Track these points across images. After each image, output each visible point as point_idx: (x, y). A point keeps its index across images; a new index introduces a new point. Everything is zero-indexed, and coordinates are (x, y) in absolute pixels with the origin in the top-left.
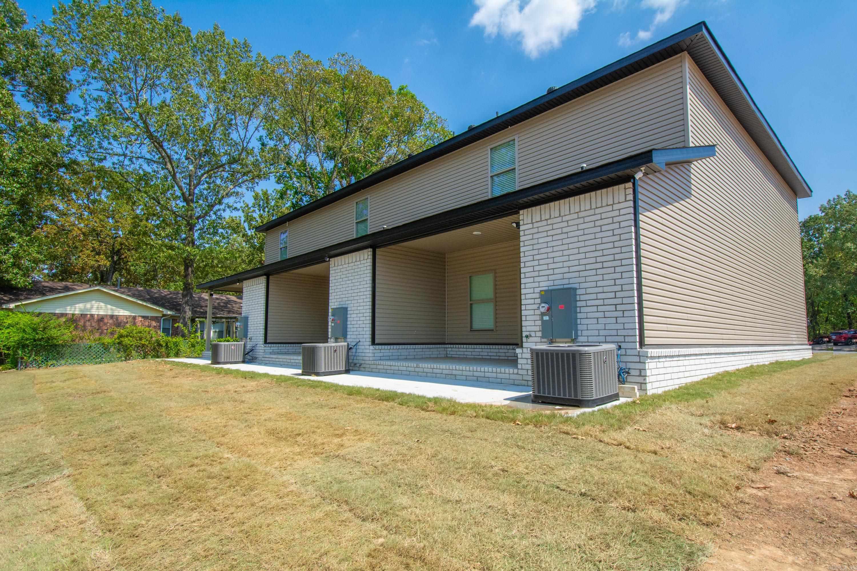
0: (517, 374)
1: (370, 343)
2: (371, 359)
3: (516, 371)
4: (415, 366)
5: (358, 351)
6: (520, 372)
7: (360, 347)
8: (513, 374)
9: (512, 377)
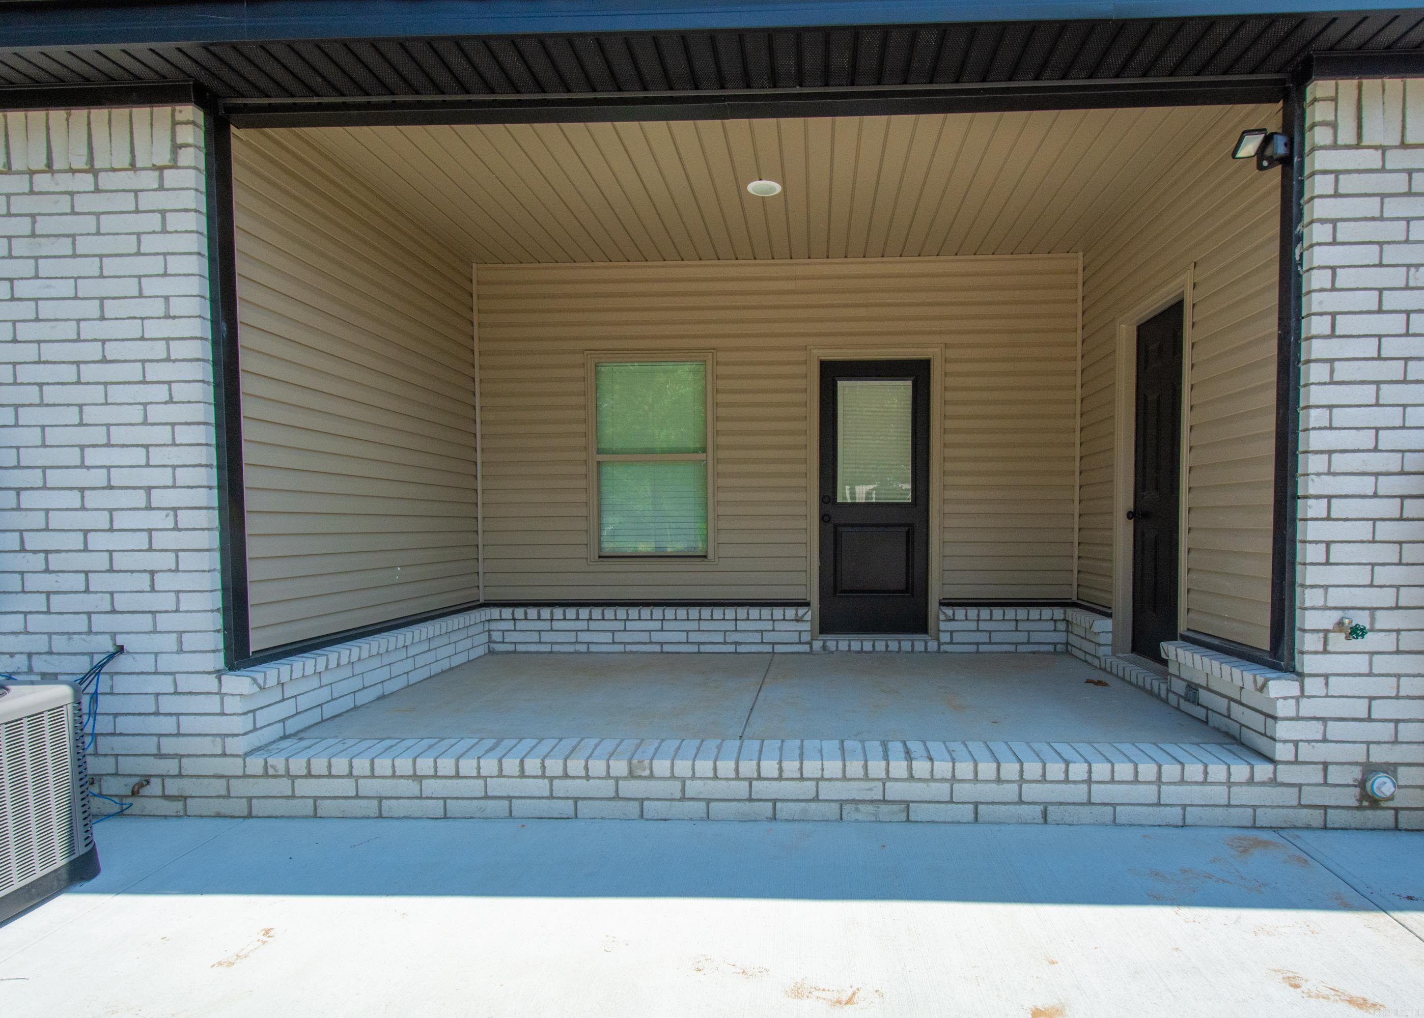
0: (1273, 782)
1: (218, 661)
2: (237, 746)
3: (1263, 770)
4: (620, 767)
5: (105, 705)
6: (1285, 774)
7: (122, 684)
8: (1251, 782)
9: (1243, 795)
